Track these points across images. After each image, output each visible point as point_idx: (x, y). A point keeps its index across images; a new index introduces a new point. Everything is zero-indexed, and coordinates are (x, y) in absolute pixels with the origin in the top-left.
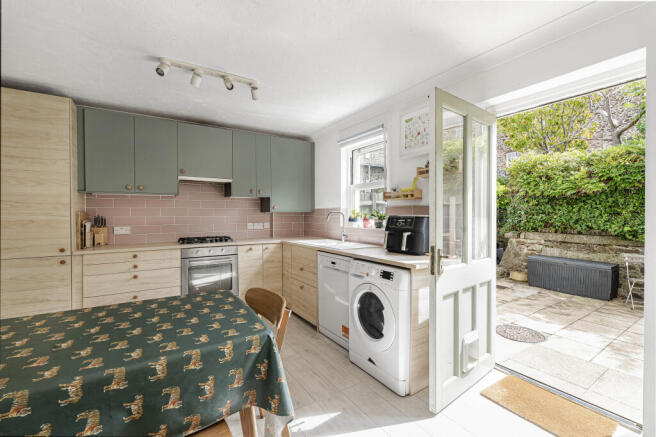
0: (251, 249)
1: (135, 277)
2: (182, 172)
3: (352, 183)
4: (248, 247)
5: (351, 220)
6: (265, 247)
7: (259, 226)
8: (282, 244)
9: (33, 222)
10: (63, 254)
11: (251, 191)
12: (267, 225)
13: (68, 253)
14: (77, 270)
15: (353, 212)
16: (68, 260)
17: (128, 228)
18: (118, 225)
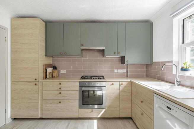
0: (113, 84)
1: (60, 93)
2: (82, 45)
3: (183, 42)
4: (111, 83)
5: (183, 69)
6: (121, 83)
7: (120, 71)
8: (131, 82)
9: (28, 68)
10: (36, 81)
11: (115, 53)
12: (125, 71)
13: (37, 81)
14: (40, 88)
15: (185, 64)
16: (37, 83)
17: (65, 71)
18: (62, 69)
